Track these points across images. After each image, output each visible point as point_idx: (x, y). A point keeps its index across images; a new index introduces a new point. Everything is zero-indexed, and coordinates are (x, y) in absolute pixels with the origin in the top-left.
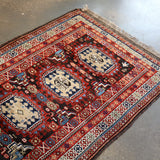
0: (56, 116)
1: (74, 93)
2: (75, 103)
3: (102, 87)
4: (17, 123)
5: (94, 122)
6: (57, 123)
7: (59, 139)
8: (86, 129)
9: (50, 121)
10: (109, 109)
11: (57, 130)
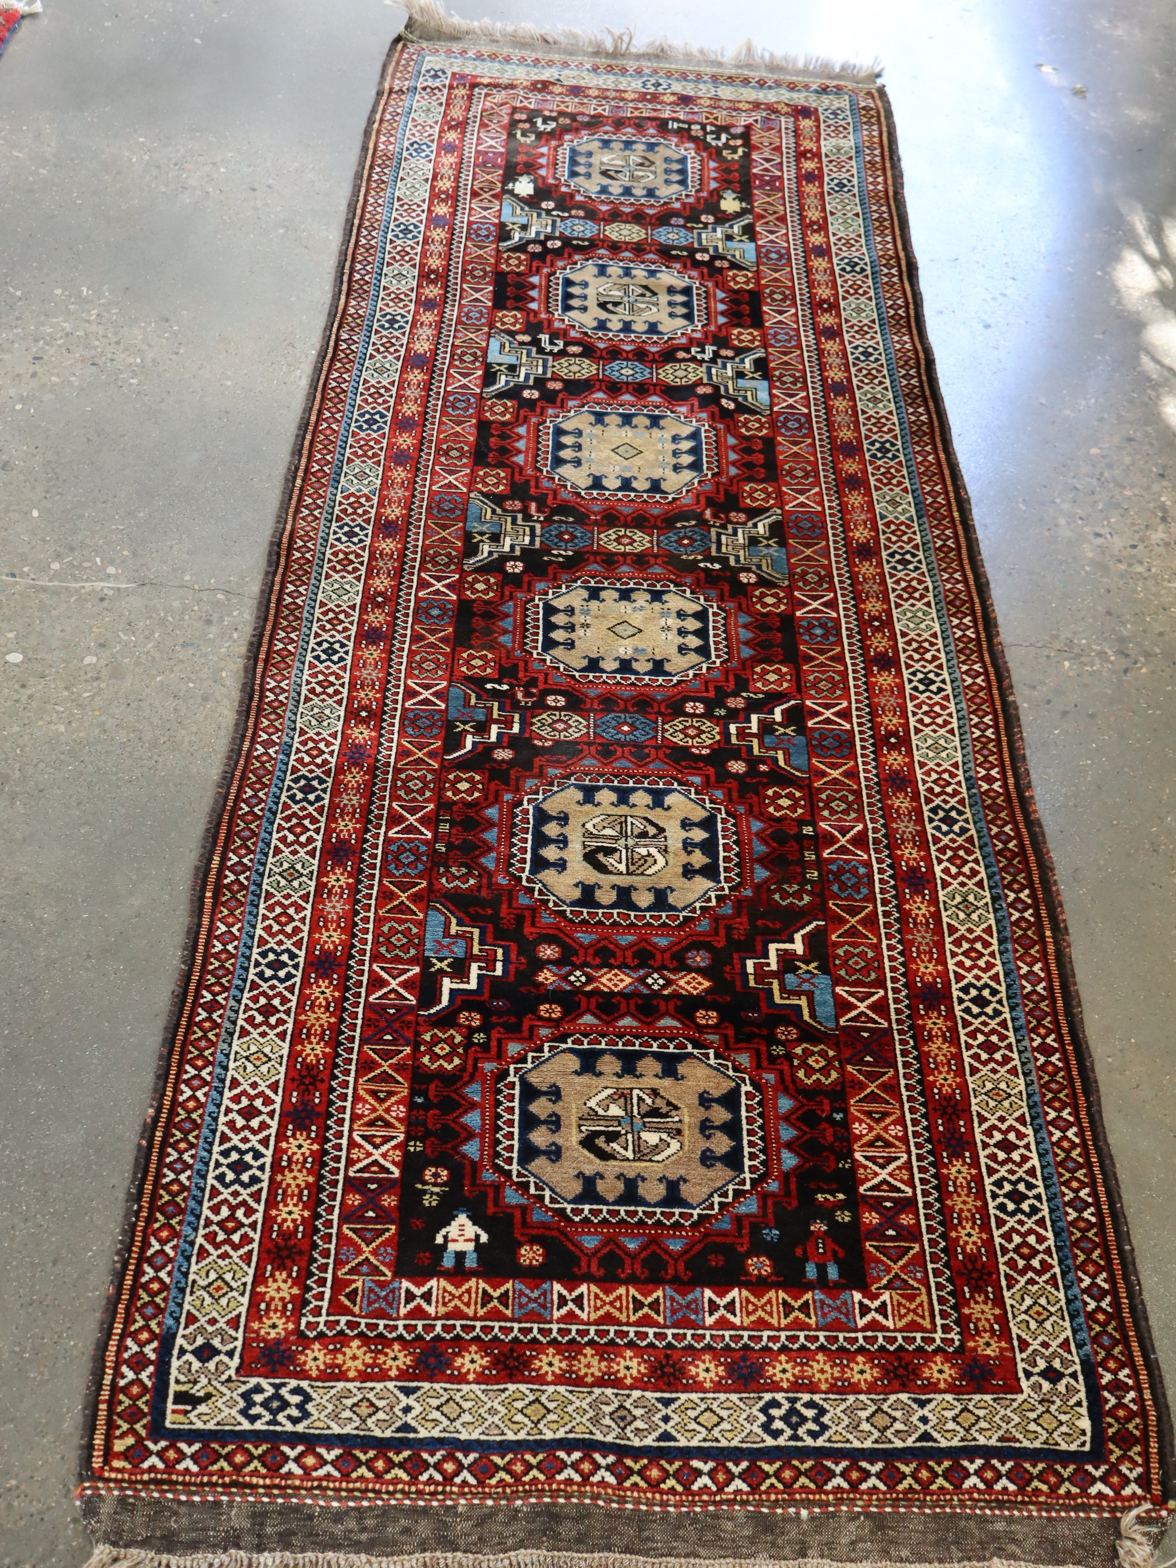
0: (508, 701)
1: (541, 840)
2: (491, 798)
3: (460, 970)
4: (594, 594)
5: (355, 778)
6: (477, 682)
7: (416, 638)
8: (362, 734)
9: (506, 672)
10: (338, 879)
11: (453, 657)
